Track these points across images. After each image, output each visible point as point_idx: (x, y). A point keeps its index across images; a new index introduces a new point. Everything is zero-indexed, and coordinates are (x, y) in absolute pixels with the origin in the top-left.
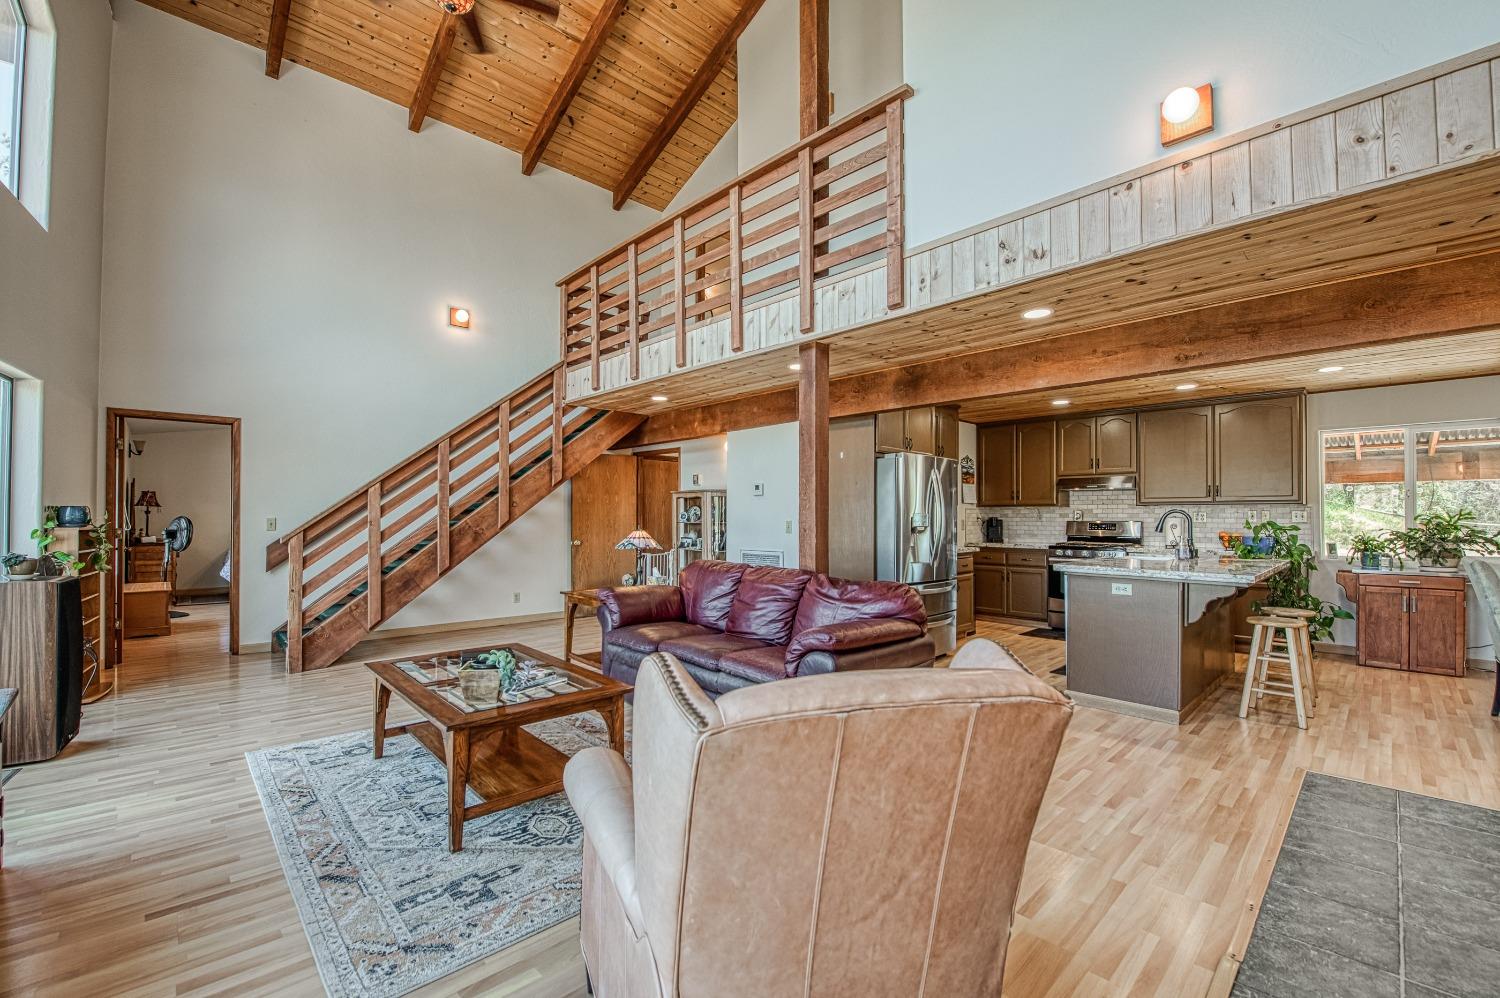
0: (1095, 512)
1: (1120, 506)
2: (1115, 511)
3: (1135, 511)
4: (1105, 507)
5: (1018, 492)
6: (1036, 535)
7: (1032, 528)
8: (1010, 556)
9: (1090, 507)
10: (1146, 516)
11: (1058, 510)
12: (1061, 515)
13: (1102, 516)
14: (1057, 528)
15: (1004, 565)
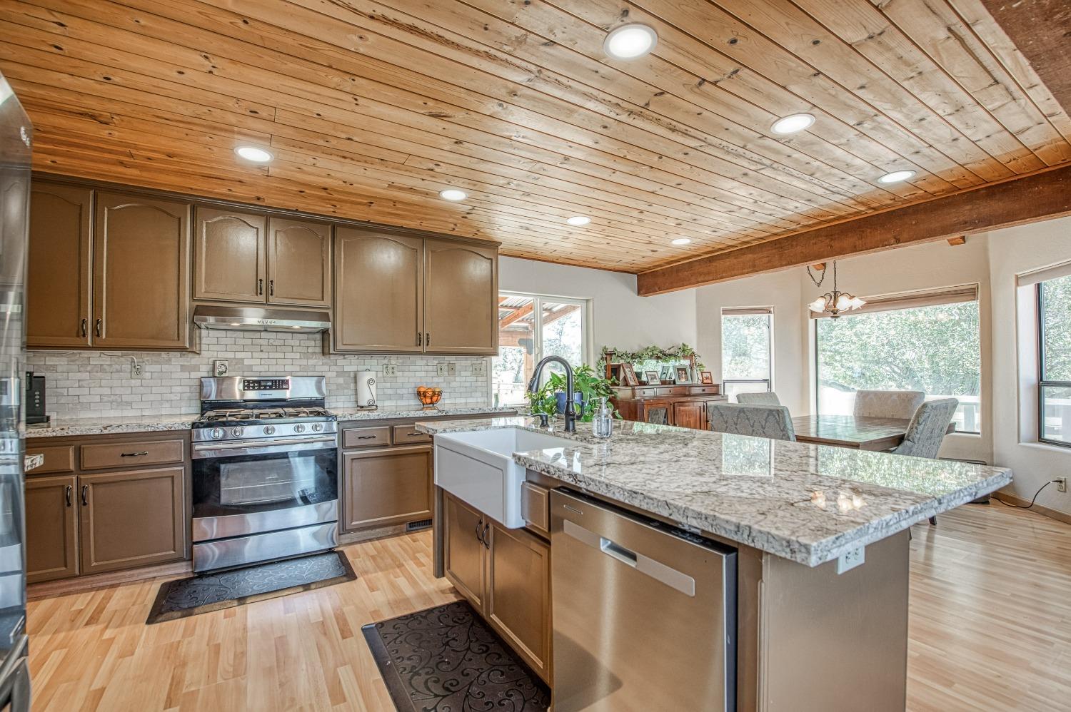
0: (246, 362)
1: (289, 355)
2: (280, 362)
3: (311, 362)
4: (264, 355)
5: (97, 322)
6: (130, 404)
7: (117, 391)
8: (87, 453)
9: (239, 355)
10: (326, 368)
11: (177, 359)
12: (183, 368)
13: (261, 368)
14: (179, 389)
15: (69, 472)
